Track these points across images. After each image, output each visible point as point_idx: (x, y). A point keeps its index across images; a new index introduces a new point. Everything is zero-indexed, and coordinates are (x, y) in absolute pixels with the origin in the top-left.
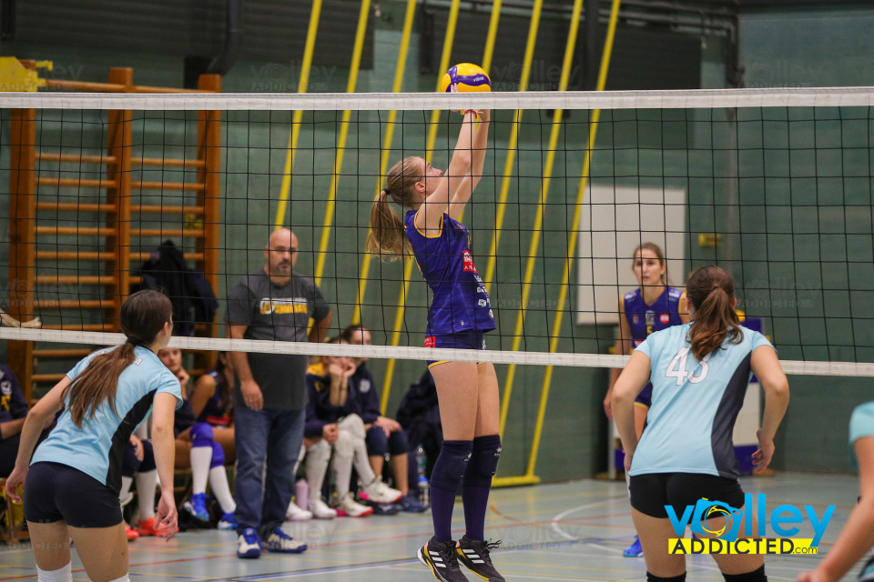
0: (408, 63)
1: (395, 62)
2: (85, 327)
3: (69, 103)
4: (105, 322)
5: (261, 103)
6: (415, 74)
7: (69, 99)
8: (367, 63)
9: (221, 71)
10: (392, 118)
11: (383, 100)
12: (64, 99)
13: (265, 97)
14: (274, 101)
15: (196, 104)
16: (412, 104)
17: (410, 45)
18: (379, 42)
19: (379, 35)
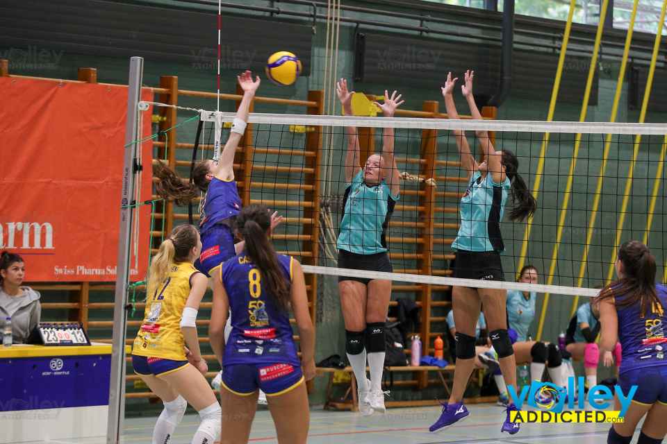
0: (620, 101)
1: (612, 101)
2: (406, 271)
3: (400, 124)
4: (418, 268)
5: (525, 127)
6: (625, 109)
8: (593, 101)
9: (496, 105)
10: (609, 139)
13: (528, 123)
14: (534, 126)
16: (625, 130)
17: (623, 90)
18: (602, 87)
19: (602, 83)
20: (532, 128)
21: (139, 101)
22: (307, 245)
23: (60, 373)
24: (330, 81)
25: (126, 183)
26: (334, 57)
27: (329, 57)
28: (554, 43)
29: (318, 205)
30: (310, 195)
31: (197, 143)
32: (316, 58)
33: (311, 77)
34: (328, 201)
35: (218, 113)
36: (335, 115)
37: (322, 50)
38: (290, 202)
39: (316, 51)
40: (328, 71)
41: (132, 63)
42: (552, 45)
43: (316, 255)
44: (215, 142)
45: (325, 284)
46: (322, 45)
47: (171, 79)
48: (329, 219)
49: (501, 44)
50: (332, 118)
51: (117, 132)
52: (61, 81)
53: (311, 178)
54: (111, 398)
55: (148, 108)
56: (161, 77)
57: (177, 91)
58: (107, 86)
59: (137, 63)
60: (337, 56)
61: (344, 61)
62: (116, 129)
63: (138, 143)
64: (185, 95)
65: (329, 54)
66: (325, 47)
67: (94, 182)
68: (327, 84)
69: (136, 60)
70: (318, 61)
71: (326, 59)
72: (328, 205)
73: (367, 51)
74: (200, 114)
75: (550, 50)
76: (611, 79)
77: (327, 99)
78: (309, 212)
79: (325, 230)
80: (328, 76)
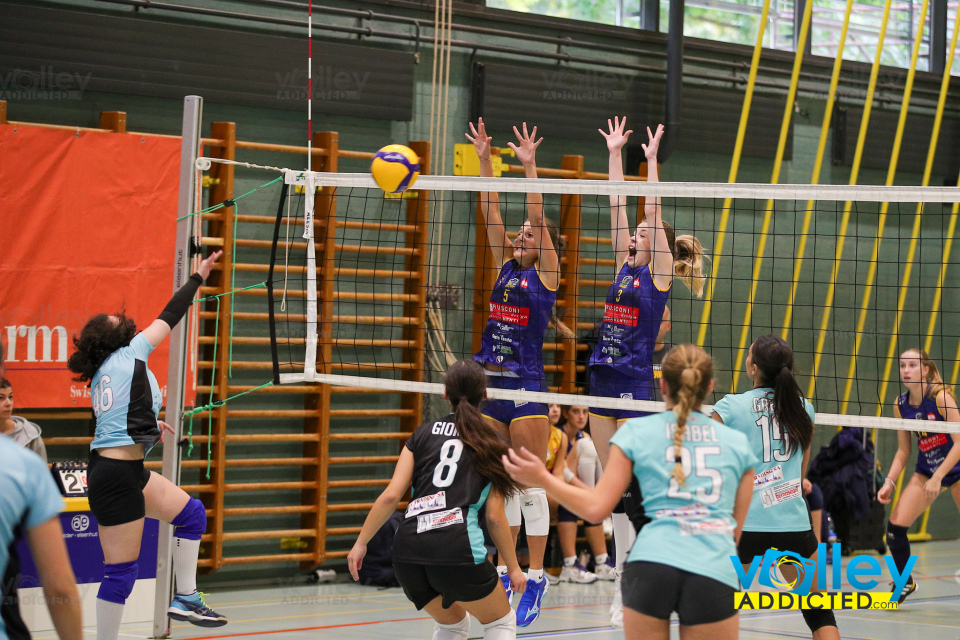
5: (746, 193)
6: (828, 165)
7: (568, 185)
8: (787, 155)
11: (860, 192)
12: (564, 185)
14: (758, 191)
15: (685, 192)
17: (828, 139)
18: (798, 136)
19: (799, 129)
20: (755, 193)
21: (196, 157)
22: (409, 354)
23: (85, 535)
24: (438, 128)
25: (179, 270)
26: (443, 96)
27: (437, 95)
28: (734, 75)
29: (424, 298)
30: (411, 286)
31: (280, 216)
32: (418, 97)
33: (412, 123)
34: (436, 293)
35: (309, 173)
36: (446, 174)
37: (426, 86)
38: (378, 295)
39: (419, 86)
40: (436, 115)
41: (186, 104)
42: (732, 78)
43: (422, 367)
44: (306, 214)
45: (432, 408)
46: (427, 78)
47: (226, 126)
48: (438, 317)
49: (665, 76)
50: (440, 179)
51: (155, 199)
52: (78, 129)
53: (413, 262)
54: (159, 570)
55: (209, 167)
56: (212, 124)
57: (233, 143)
58: (141, 136)
59: (193, 105)
60: (447, 94)
61: (456, 100)
62: (153, 196)
63: (196, 216)
64: (245, 148)
65: (437, 91)
66: (431, 81)
67: (123, 270)
68: (435, 134)
69: (193, 101)
70: (422, 101)
71: (433, 98)
72: (436, 299)
73: (487, 87)
74: (284, 175)
75: (730, 85)
76: (810, 123)
77: (434, 153)
78: (410, 309)
79: (432, 335)
80: (436, 122)
